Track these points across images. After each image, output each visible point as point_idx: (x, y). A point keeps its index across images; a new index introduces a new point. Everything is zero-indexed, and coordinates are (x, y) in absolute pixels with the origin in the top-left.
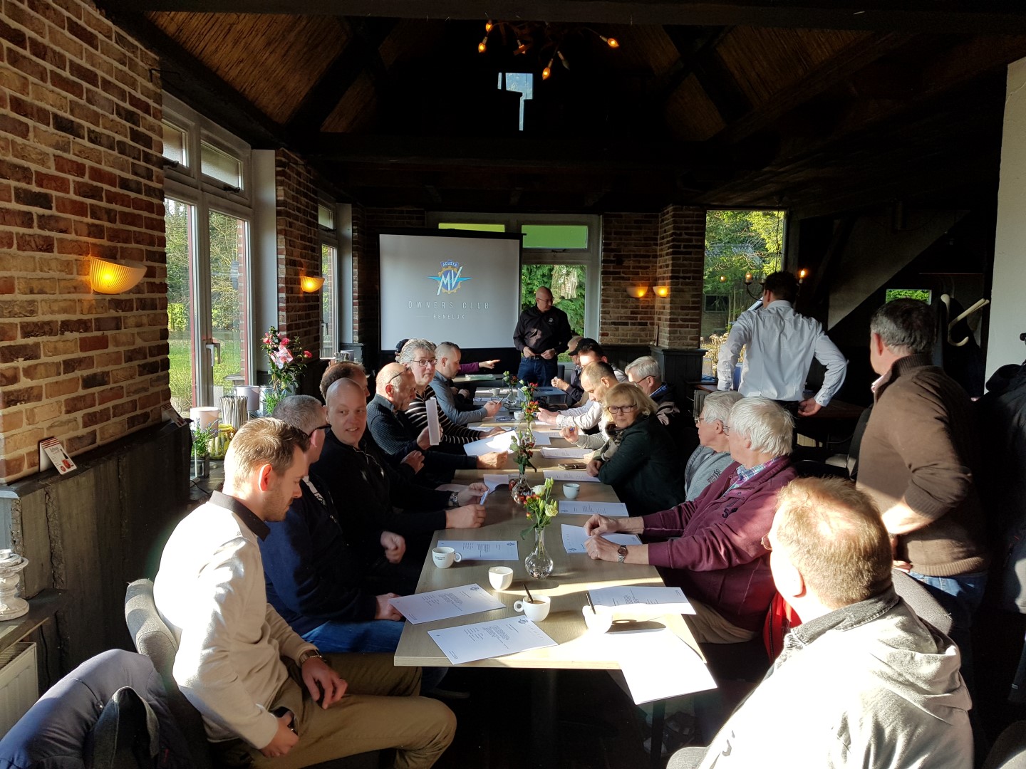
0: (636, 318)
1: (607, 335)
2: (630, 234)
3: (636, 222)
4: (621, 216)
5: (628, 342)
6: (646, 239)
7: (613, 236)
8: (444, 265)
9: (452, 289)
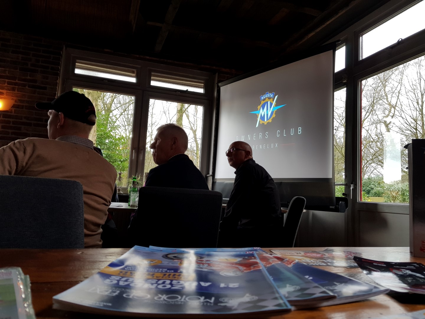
8: (262, 98)
9: (267, 119)
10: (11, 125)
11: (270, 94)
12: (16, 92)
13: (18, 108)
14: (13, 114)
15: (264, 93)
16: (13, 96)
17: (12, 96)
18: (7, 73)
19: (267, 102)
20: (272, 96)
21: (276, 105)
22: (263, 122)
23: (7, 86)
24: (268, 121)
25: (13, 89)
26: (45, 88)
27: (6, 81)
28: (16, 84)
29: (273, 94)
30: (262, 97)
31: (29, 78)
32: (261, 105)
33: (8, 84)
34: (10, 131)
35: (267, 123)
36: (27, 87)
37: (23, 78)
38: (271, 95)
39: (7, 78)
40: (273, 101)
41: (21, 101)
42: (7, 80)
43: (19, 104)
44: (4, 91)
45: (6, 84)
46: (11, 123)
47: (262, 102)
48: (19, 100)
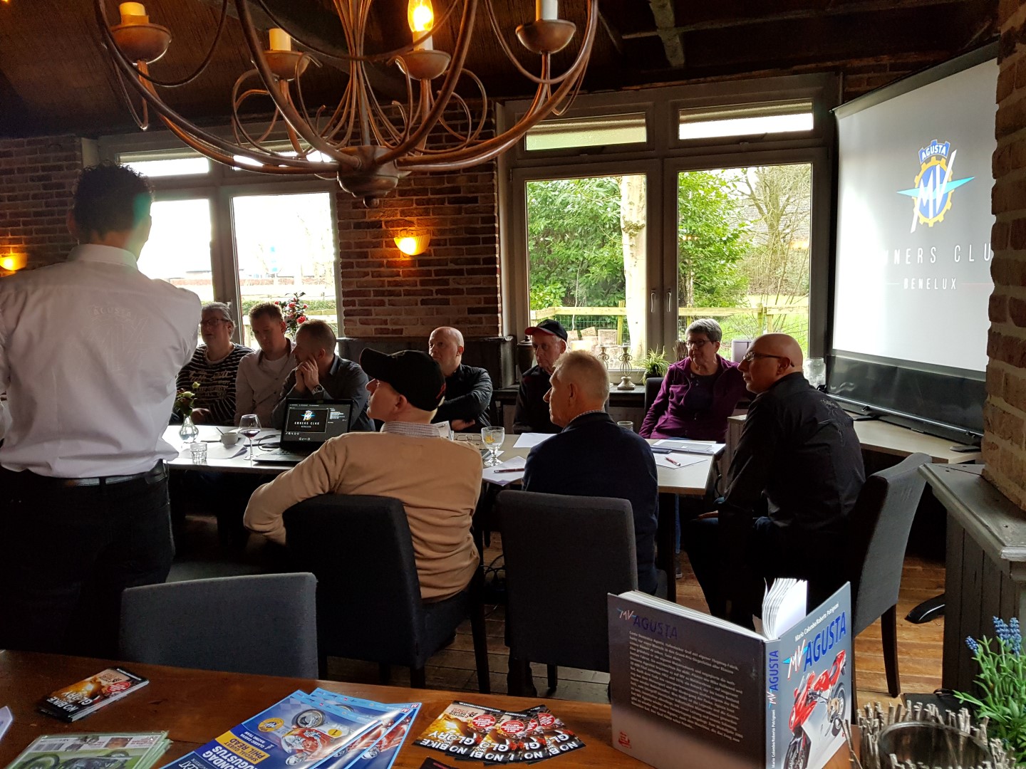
8: (924, 156)
9: (935, 215)
10: (433, 277)
11: (941, 146)
12: (432, 216)
13: (439, 245)
14: (433, 257)
15: (926, 144)
16: (428, 226)
17: (426, 226)
18: (413, 184)
19: (934, 168)
20: (944, 151)
21: (954, 178)
22: (926, 220)
23: (416, 209)
24: (936, 220)
25: (426, 212)
26: (475, 200)
27: (412, 200)
28: (429, 202)
29: (947, 146)
30: (923, 153)
31: (446, 185)
32: (921, 174)
33: (417, 204)
34: (434, 288)
35: (934, 223)
36: (446, 204)
37: (438, 187)
38: (942, 148)
39: (415, 193)
40: (947, 164)
41: (442, 232)
42: (415, 198)
43: (439, 237)
44: (414, 219)
45: (415, 206)
46: (433, 275)
47: (925, 167)
48: (439, 230)
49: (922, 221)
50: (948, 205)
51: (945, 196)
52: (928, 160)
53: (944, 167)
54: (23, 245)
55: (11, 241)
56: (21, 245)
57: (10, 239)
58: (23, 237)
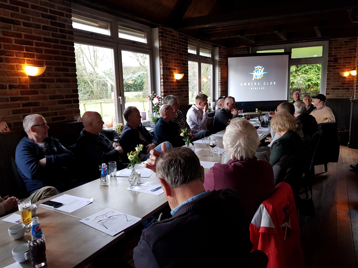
0: (344, 86)
1: (329, 94)
2: (341, 48)
3: (345, 42)
4: (337, 40)
5: (340, 97)
6: (350, 50)
7: (333, 49)
49: (256, 78)
50: (262, 76)
51: (261, 75)
52: (257, 68)
53: (261, 70)
54: (35, 59)
55: (25, 55)
56: (34, 59)
57: (24, 53)
58: (35, 53)
